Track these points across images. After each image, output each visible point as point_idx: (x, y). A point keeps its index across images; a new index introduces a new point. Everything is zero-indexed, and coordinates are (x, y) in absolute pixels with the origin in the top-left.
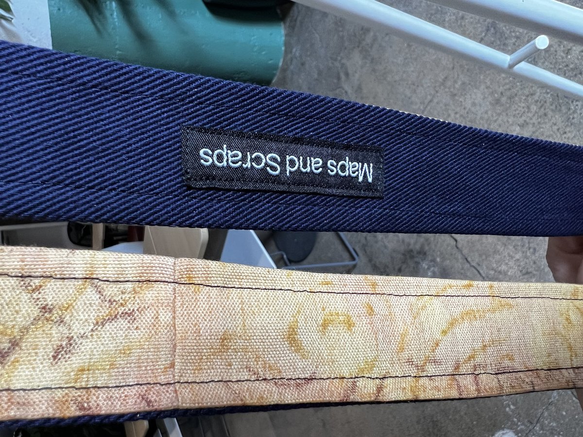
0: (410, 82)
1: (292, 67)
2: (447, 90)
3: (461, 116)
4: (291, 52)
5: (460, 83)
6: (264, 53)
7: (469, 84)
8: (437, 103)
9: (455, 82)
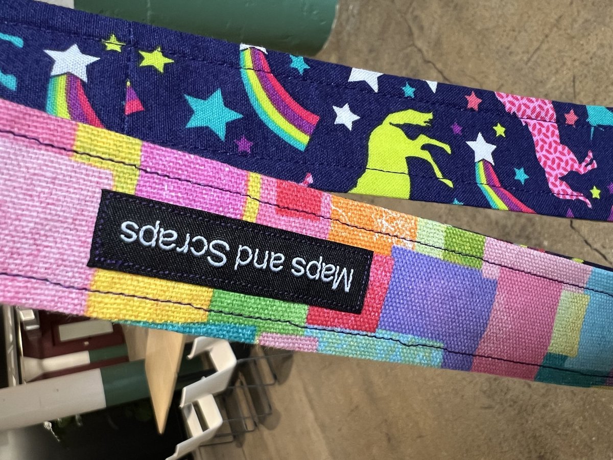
0: (508, 28)
1: (348, 28)
2: (562, 32)
3: (582, 63)
4: (347, 10)
5: (580, 21)
6: (315, 12)
7: (595, 21)
8: (548, 50)
9: (575, 20)
